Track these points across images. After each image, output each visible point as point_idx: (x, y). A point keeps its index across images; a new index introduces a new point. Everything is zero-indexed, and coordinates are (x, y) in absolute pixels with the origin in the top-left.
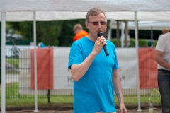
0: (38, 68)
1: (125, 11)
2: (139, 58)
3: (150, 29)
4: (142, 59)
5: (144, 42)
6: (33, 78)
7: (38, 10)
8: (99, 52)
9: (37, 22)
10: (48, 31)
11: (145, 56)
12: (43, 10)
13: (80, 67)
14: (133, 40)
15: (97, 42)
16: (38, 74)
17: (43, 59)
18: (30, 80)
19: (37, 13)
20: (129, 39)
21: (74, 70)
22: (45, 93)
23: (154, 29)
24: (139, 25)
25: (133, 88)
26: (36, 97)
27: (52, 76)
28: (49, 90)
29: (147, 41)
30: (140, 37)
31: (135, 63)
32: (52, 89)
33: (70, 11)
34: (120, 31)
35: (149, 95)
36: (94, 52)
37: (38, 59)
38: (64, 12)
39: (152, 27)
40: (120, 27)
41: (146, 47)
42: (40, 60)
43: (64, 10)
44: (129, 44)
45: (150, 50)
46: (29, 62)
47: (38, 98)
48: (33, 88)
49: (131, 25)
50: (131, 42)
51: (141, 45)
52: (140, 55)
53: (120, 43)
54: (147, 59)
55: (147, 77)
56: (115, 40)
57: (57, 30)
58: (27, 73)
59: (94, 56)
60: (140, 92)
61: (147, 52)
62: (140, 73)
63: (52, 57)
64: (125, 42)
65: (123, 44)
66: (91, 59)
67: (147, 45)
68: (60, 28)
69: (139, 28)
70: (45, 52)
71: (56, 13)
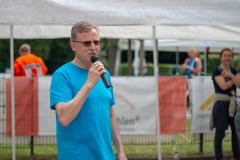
0: (16, 106)
1: (138, 24)
2: (159, 90)
3: (174, 50)
4: (163, 93)
5: (167, 69)
6: (9, 120)
7: (16, 24)
8: (96, 83)
9: (15, 41)
11: (168, 88)
12: (23, 24)
14: (150, 65)
16: (16, 113)
17: (24, 92)
19: (15, 27)
20: (145, 64)
22: (26, 141)
23: (181, 50)
24: (159, 45)
25: (150, 133)
27: (37, 117)
28: (32, 137)
29: (171, 66)
30: (161, 61)
31: (153, 97)
32: (37, 136)
33: (61, 24)
34: (133, 53)
35: (173, 142)
36: (88, 84)
37: (16, 92)
38: (53, 27)
39: (177, 47)
40: (133, 48)
41: (168, 75)
42: (20, 94)
43: (54, 24)
44: (145, 71)
45: (175, 80)
47: (17, 147)
48: (9, 134)
49: (149, 45)
50: (149, 68)
51: (162, 72)
52: (161, 86)
53: (133, 69)
54: (170, 92)
55: (170, 117)
56: (126, 65)
57: (44, 51)
59: (89, 89)
60: (160, 138)
61: (169, 83)
62: (161, 111)
63: (37, 90)
64: (140, 68)
65: (136, 71)
67: (170, 72)
68: (48, 49)
69: (160, 49)
70: (27, 83)
71: (42, 27)
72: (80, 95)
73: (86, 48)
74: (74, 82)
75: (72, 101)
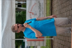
6: (39, 40)
8: (30, 25)
10: (19, 34)
13: (37, 33)
15: (26, 27)
18: (40, 41)
21: (38, 36)
26: (47, 39)
36: (30, 28)
46: (32, 42)
47: (47, 38)
48: (43, 40)
58: (37, 43)
59: (32, 28)
66: (33, 29)
72: (33, 30)
73: (20, 28)
74: (29, 32)
75: (35, 33)
